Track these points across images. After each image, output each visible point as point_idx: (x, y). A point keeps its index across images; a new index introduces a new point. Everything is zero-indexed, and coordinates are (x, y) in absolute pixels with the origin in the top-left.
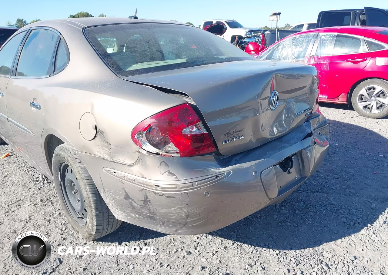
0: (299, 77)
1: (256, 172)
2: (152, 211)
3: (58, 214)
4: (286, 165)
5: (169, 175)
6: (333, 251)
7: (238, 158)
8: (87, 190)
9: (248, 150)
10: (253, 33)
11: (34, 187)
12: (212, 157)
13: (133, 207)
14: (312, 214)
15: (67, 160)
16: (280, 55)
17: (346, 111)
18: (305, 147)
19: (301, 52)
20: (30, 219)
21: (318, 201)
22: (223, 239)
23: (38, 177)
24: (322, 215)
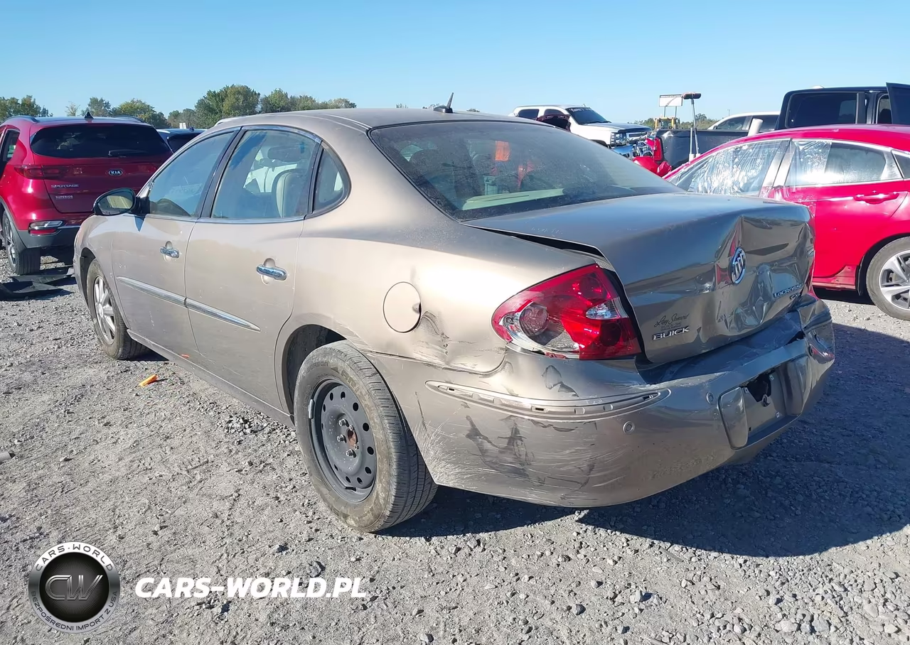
0: (769, 224)
1: (711, 396)
2: (523, 457)
3: (291, 487)
4: (758, 388)
5: (561, 389)
6: (850, 562)
7: (675, 368)
8: (385, 426)
9: (691, 358)
10: (630, 136)
11: (227, 440)
12: (632, 363)
13: (483, 452)
14: (801, 498)
15: (344, 372)
16: (706, 184)
17: (853, 305)
18: (794, 357)
19: (752, 179)
20: (239, 495)
21: (812, 476)
22: (628, 536)
23: (230, 422)
24: (822, 501)
